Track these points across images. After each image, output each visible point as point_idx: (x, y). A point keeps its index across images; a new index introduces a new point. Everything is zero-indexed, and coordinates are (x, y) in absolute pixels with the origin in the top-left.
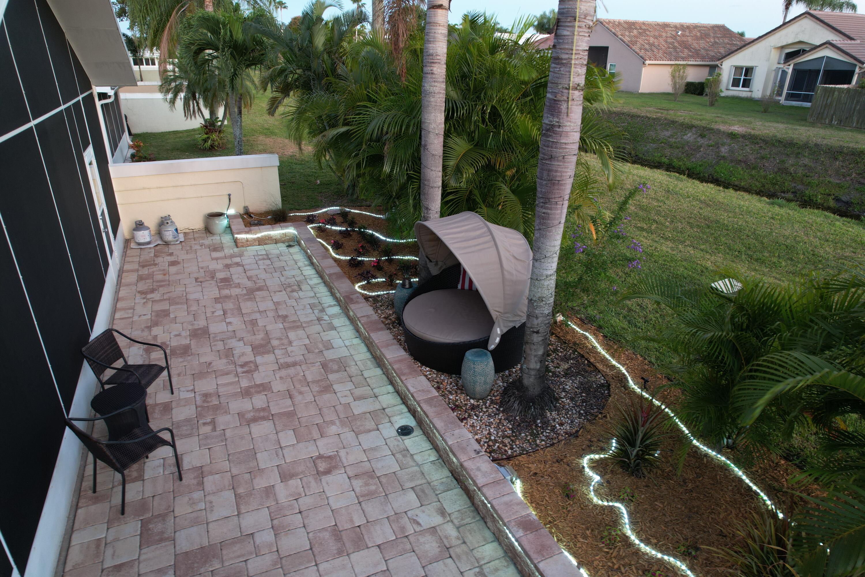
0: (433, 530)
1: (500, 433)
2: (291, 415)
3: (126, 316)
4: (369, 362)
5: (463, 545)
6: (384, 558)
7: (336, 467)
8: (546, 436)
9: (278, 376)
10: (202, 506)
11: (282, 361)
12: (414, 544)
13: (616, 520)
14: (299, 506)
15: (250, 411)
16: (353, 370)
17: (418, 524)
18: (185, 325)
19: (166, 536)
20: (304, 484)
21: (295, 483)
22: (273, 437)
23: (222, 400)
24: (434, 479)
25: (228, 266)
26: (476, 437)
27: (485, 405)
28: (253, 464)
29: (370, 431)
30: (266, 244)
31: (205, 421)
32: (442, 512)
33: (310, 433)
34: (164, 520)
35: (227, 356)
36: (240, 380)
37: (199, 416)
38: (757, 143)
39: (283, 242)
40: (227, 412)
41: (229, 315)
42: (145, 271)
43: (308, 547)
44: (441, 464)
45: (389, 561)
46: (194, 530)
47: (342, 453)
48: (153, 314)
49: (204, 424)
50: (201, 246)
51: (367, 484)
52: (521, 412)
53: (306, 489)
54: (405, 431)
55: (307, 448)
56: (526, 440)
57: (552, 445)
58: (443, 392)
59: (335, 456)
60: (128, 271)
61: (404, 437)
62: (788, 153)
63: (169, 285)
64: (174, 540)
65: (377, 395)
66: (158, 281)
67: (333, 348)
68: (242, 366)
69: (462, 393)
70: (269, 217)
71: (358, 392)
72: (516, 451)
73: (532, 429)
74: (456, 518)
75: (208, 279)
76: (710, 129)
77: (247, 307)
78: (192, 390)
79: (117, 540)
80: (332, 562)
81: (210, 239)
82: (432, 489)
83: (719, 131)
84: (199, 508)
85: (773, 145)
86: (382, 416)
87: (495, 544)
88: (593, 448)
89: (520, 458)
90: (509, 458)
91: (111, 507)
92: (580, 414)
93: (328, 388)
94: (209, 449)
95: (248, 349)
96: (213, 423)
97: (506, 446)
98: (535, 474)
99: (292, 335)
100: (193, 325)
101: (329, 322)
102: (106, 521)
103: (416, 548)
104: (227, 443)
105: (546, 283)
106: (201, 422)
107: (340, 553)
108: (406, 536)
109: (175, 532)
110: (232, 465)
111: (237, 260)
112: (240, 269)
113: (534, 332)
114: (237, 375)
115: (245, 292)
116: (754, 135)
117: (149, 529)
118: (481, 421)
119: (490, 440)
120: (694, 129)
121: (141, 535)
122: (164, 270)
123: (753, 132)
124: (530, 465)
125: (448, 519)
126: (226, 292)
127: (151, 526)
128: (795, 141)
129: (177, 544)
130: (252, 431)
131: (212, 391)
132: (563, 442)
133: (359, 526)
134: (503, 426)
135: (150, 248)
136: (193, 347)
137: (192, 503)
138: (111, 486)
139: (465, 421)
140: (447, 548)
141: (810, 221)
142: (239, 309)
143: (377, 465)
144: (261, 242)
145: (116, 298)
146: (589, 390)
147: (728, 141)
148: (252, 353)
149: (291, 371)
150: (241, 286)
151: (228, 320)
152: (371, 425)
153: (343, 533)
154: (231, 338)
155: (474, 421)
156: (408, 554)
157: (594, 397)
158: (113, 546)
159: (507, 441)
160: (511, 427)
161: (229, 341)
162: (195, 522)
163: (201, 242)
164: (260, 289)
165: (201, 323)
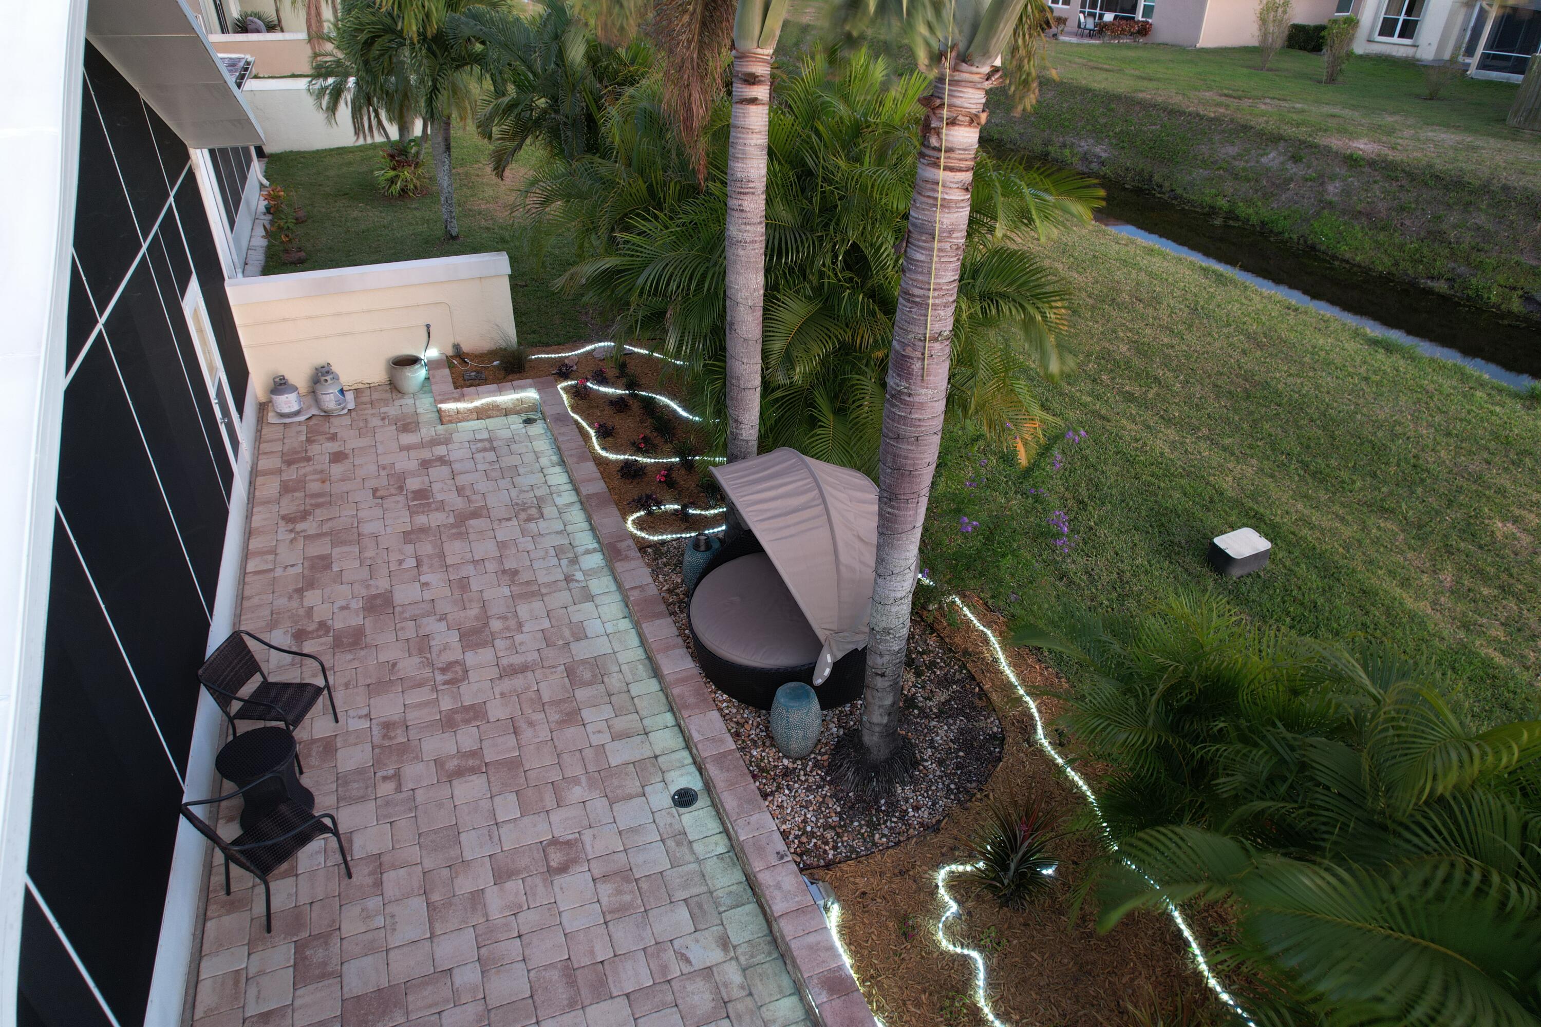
0: (708, 972)
1: (821, 821)
2: (513, 765)
3: (265, 567)
4: (640, 667)
5: (748, 998)
6: (633, 1015)
7: (575, 861)
8: (891, 829)
9: (497, 691)
10: (379, 921)
11: (504, 662)
12: (677, 995)
13: (969, 979)
14: (518, 925)
15: (453, 756)
16: (614, 681)
17: (688, 961)
18: (356, 586)
19: (329, 969)
20: (527, 888)
21: (514, 886)
22: (485, 804)
23: (413, 734)
24: (719, 886)
25: (425, 464)
26: (784, 827)
27: (804, 769)
28: (454, 852)
29: (631, 797)
30: (489, 417)
31: (385, 773)
32: (725, 943)
33: (542, 800)
34: (326, 943)
35: (421, 651)
36: (440, 698)
37: (378, 763)
38: (1396, 179)
39: (518, 413)
40: (418, 758)
41: (425, 568)
42: (291, 474)
43: (528, 994)
44: (732, 860)
45: (639, 1021)
46: (369, 960)
47: (587, 836)
48: (306, 564)
49: (385, 778)
50: (383, 419)
51: (619, 892)
52: (857, 785)
53: (529, 897)
54: (684, 799)
55: (535, 826)
56: (859, 833)
57: (898, 844)
58: (743, 741)
59: (576, 839)
60: (265, 473)
61: (682, 810)
62: (1451, 201)
63: (330, 503)
64: (341, 976)
65: (648, 730)
66: (313, 496)
67: (587, 637)
68: (443, 670)
69: (773, 745)
70: (496, 363)
71: (620, 724)
72: (840, 853)
73: (871, 815)
74: (744, 954)
75: (393, 491)
76: (1311, 146)
77: (455, 550)
78: (366, 715)
79: (261, 973)
80: (559, 1019)
81: (397, 403)
82: (715, 903)
83: (1328, 150)
84: (375, 926)
85: (1426, 184)
86: (652, 769)
87: (794, 999)
88: (957, 853)
89: (844, 866)
90: (828, 866)
91: (252, 920)
92: (949, 790)
93: (573, 717)
94: (391, 823)
95: (454, 637)
96: (397, 777)
97: (827, 843)
98: (864, 893)
99: (523, 610)
100: (368, 587)
101: (584, 584)
102: (246, 942)
103: (679, 1002)
104: (418, 814)
105: (894, 609)
106: (379, 774)
107: (573, 1004)
108: (669, 981)
109: (342, 964)
110: (424, 853)
111: (441, 450)
112: (445, 469)
113: (877, 674)
114: (435, 689)
115: (451, 520)
116: (1392, 162)
117: (306, 958)
118: (795, 797)
119: (805, 832)
120: (1282, 144)
121: (295, 966)
122: (322, 472)
123: (1391, 155)
124: (857, 880)
125: (732, 954)
126: (422, 520)
127: (308, 953)
128: (1466, 179)
129: (344, 983)
130: (456, 793)
131: (396, 718)
132: (915, 840)
133: (602, 962)
134: (828, 808)
135: (300, 423)
136: (368, 632)
137: (367, 916)
138: (251, 884)
139: (770, 798)
140: (725, 1003)
141: (1431, 387)
142: (442, 556)
143: (637, 859)
144: (481, 414)
145: (247, 530)
146: (972, 745)
147: (1343, 171)
148: (458, 645)
149: (518, 682)
150: (446, 509)
151: (424, 579)
152: (633, 785)
153: (578, 972)
154: (428, 614)
155: (784, 798)
156: (668, 1010)
157: (977, 760)
158: (258, 983)
159: (829, 835)
160: (839, 809)
161: (425, 621)
162: (370, 949)
163: (383, 410)
164: (475, 514)
165: (382, 584)
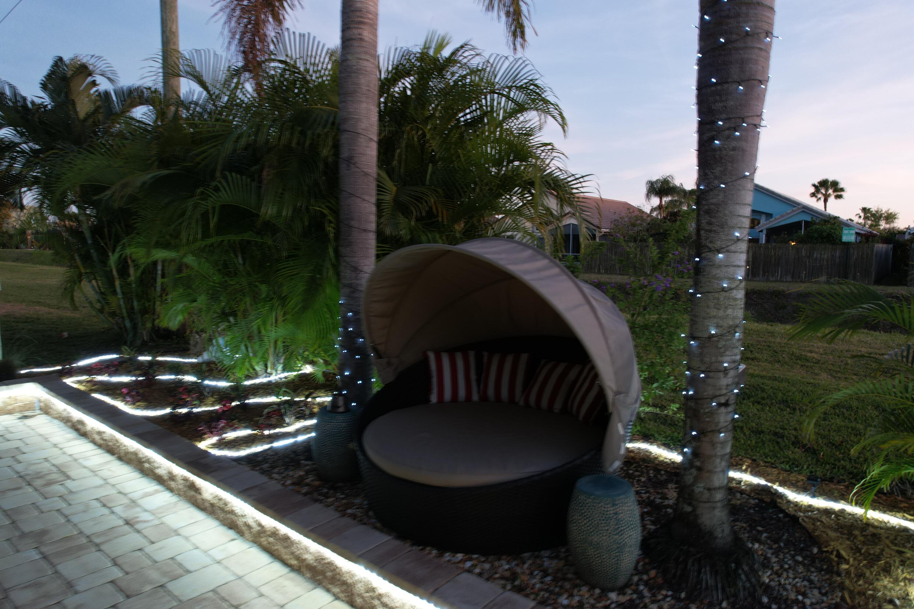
4: (287, 583)
39: (11, 411)
58: (535, 594)
67: (188, 572)
101: (156, 522)
113: (720, 405)
